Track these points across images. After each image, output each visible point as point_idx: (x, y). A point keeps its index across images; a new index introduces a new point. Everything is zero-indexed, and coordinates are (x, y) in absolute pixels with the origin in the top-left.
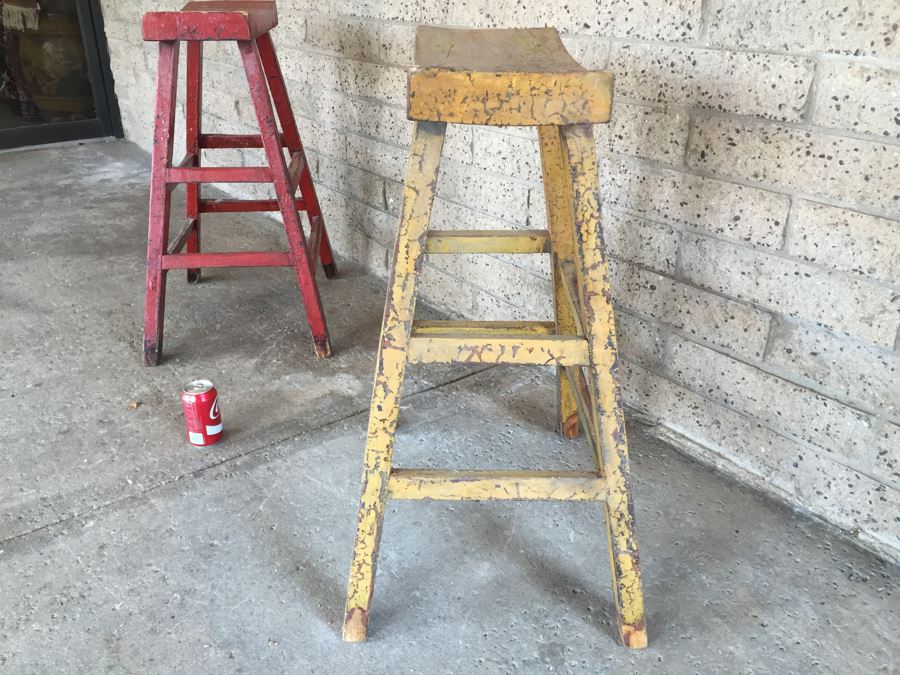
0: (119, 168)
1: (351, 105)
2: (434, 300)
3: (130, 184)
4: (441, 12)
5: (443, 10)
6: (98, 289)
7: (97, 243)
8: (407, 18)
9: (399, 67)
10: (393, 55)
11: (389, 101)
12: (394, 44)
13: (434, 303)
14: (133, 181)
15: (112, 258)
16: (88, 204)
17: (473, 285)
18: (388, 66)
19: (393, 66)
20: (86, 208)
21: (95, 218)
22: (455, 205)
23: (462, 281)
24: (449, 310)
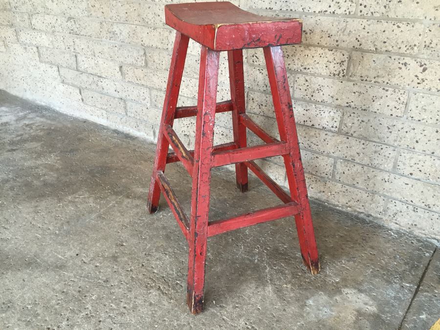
0: (6, 112)
1: (258, 72)
2: (336, 203)
3: (27, 125)
4: (382, 7)
5: (385, 7)
6: (84, 232)
7: (45, 184)
8: (338, 11)
9: (322, 47)
10: (316, 38)
11: (305, 71)
12: (318, 31)
13: (337, 206)
14: (27, 122)
15: (70, 198)
16: (8, 148)
17: (385, 196)
18: (308, 46)
19: (314, 46)
20: (9, 151)
21: (24, 159)
22: (374, 144)
23: (374, 193)
24: (355, 211)
